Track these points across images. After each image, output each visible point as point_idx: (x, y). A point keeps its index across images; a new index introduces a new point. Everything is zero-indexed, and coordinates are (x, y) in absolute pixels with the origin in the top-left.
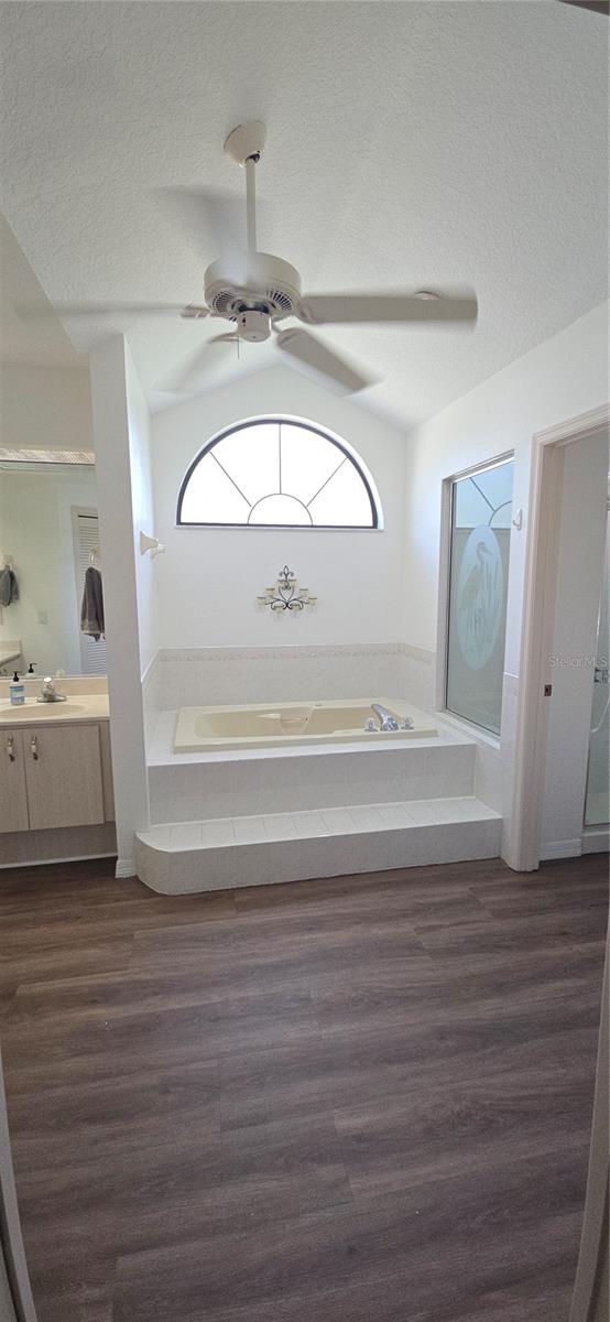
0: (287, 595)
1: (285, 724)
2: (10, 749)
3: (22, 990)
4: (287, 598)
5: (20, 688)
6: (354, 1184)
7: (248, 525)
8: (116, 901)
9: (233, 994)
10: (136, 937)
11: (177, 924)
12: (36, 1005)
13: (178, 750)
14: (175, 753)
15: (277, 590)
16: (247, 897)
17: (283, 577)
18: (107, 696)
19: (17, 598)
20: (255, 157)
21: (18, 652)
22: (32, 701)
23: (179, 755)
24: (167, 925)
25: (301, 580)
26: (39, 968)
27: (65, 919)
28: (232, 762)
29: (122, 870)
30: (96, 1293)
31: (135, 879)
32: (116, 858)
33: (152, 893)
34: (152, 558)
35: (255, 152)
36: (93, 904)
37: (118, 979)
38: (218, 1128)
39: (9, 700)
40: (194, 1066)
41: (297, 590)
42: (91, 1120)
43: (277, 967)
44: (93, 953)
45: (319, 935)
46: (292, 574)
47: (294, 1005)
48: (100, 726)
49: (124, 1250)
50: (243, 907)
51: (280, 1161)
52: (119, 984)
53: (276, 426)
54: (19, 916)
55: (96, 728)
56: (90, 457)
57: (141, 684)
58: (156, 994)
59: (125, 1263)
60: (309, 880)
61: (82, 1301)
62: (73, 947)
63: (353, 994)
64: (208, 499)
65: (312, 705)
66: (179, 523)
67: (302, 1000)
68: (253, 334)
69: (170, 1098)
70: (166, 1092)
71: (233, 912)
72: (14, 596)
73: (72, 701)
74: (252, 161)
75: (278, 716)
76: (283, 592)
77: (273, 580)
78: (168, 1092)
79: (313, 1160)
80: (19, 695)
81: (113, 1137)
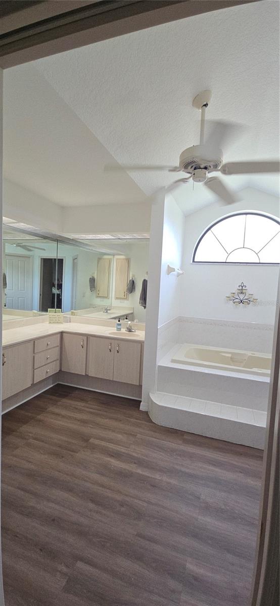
0: (242, 296)
1: (233, 360)
2: (110, 347)
3: (92, 440)
4: (242, 298)
5: (120, 325)
6: (184, 597)
7: (226, 262)
8: (136, 419)
9: (165, 478)
10: (137, 436)
11: (155, 438)
12: (93, 448)
13: (173, 361)
14: (172, 362)
15: (237, 293)
16: (190, 438)
17: (241, 288)
18: (144, 332)
19: (135, 291)
20: (206, 105)
21: (132, 312)
22: (124, 330)
23: (173, 363)
24: (152, 437)
25: (250, 290)
26: (100, 434)
27: (116, 419)
28: (195, 371)
29: (143, 407)
30: (65, 569)
31: (147, 413)
32: (141, 401)
33: (151, 421)
34: (178, 276)
35: (205, 103)
36: (128, 417)
37: (124, 451)
38: (135, 533)
39: (116, 328)
40: (136, 501)
41: (247, 295)
42: (93, 501)
43: (191, 476)
44: (120, 436)
45: (217, 470)
46: (245, 287)
47: (190, 497)
48: (141, 343)
49: (82, 559)
50: (186, 442)
51: (154, 565)
52: (124, 453)
53: (245, 216)
54: (101, 412)
55: (140, 345)
56: (146, 235)
57: (158, 329)
58: (135, 463)
59: (80, 565)
60: (224, 441)
61: (59, 569)
62: (113, 431)
63: (223, 507)
64: (208, 251)
65: (249, 353)
66: (193, 261)
67: (196, 497)
68: (198, 179)
69: (123, 509)
70: (122, 506)
71: (181, 442)
72: (133, 290)
73: (137, 332)
74: (204, 107)
75: (230, 355)
76: (240, 295)
77: (235, 289)
78: (123, 506)
79: (169, 574)
80: (119, 327)
81: (97, 512)
